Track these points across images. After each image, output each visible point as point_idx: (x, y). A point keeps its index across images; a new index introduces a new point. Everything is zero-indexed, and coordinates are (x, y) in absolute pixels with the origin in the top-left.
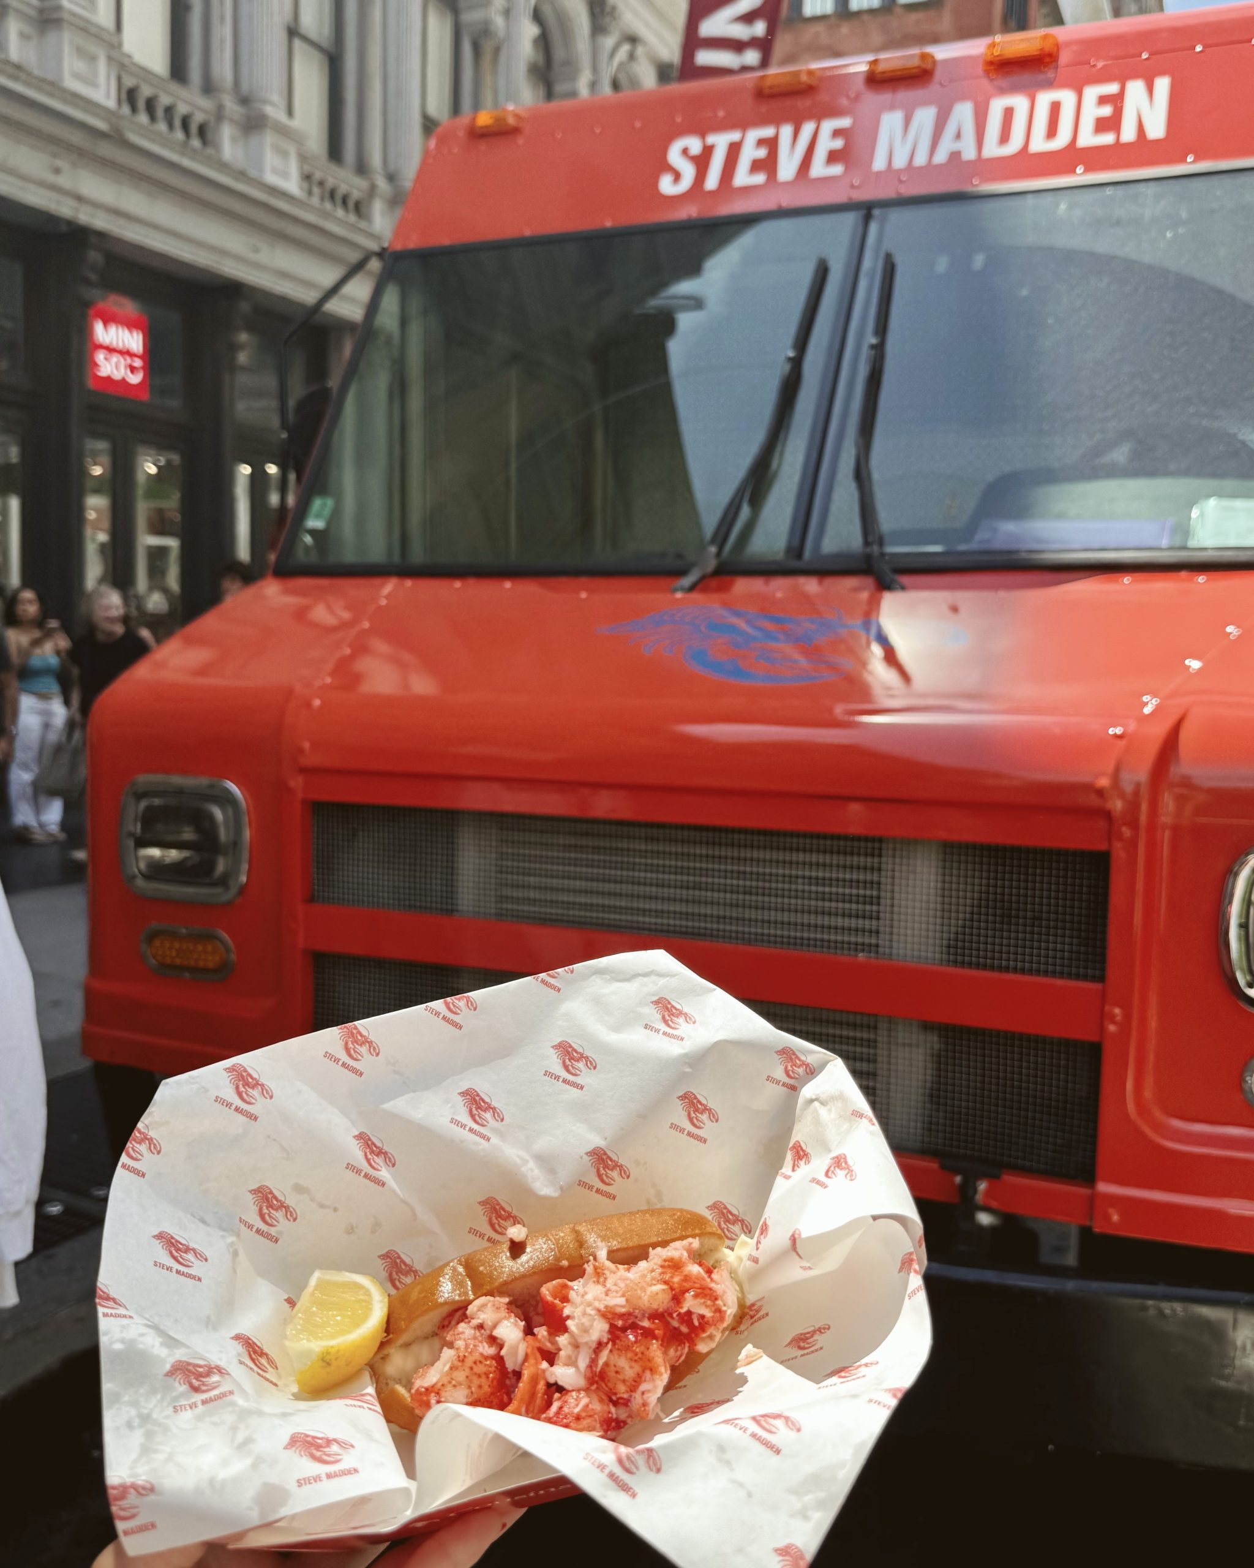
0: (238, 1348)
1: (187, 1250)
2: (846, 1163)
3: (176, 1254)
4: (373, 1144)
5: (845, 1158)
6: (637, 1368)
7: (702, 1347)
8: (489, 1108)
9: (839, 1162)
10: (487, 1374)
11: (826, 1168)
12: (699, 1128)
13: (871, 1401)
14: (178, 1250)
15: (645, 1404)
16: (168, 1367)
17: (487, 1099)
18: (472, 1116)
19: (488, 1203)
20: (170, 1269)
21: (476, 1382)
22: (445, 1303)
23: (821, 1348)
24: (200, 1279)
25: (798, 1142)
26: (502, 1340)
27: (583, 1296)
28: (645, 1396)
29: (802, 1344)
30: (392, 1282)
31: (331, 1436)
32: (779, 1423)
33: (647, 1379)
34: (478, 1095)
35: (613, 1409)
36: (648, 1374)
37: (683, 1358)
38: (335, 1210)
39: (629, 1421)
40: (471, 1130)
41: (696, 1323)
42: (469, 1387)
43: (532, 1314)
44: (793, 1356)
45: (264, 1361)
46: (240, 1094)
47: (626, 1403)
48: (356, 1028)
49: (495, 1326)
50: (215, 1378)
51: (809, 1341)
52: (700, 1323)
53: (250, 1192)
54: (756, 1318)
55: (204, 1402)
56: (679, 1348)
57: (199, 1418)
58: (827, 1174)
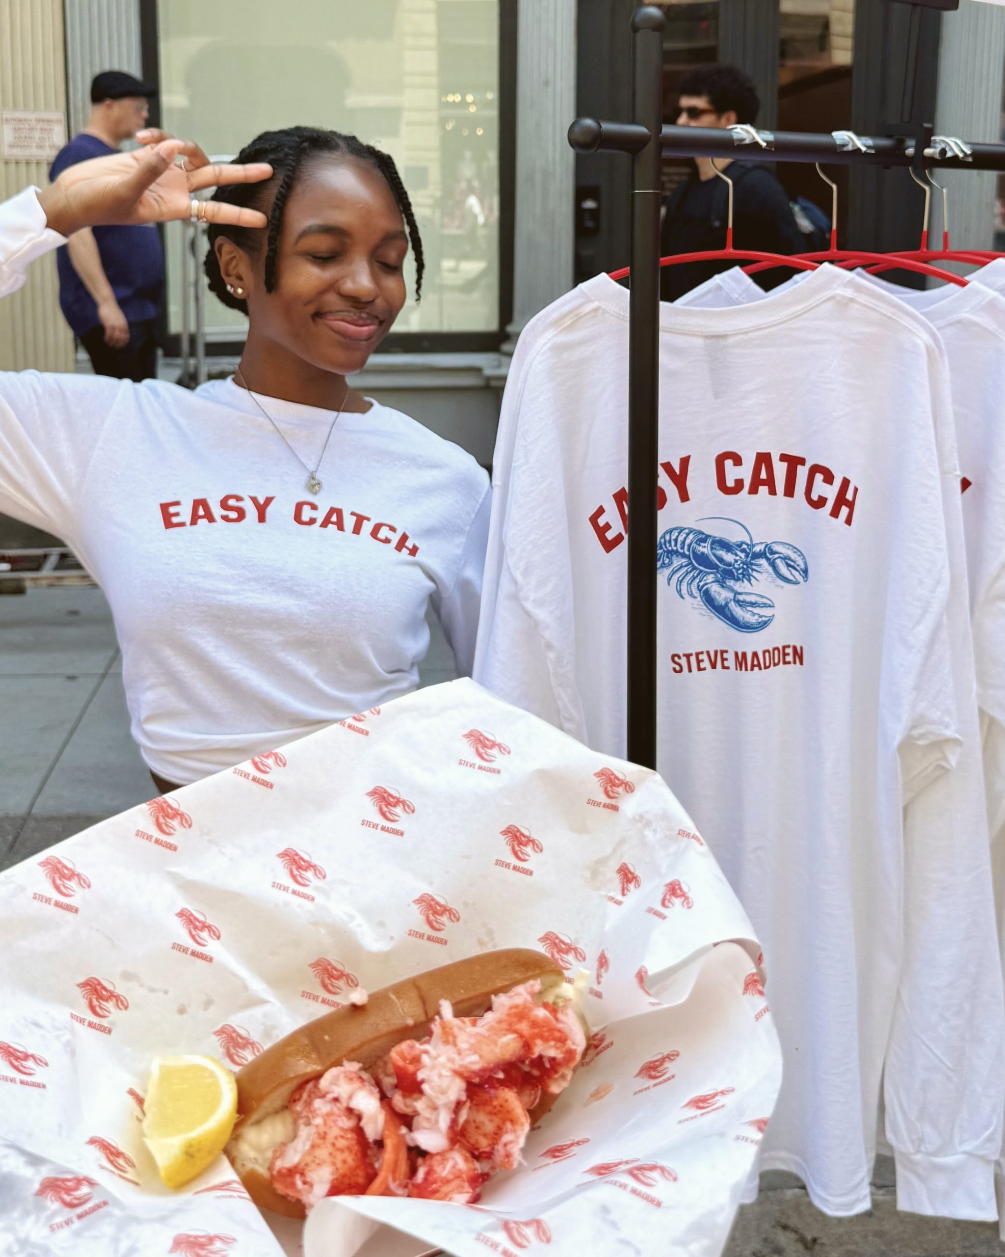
0: (96, 1154)
1: (27, 1057)
2: (681, 889)
3: (16, 1063)
4: (196, 919)
5: (679, 885)
6: (497, 1120)
7: (555, 1088)
8: (310, 866)
9: (674, 890)
10: (349, 1149)
11: (661, 897)
12: (524, 860)
13: (738, 1138)
14: (17, 1058)
15: (508, 1156)
16: (36, 1186)
17: (306, 858)
18: (294, 877)
19: (319, 965)
20: (13, 1080)
21: (340, 1157)
22: (296, 1077)
23: (673, 1076)
24: (44, 1086)
25: (625, 864)
26: (358, 1110)
27: (436, 1058)
28: (508, 1147)
29: (653, 1073)
30: (230, 1056)
31: (212, 1233)
32: (655, 1175)
33: (509, 1130)
34: (297, 855)
35: (477, 1165)
36: (509, 1125)
37: (537, 1100)
38: (166, 992)
39: (492, 1173)
40: (294, 892)
41: (547, 1065)
42: (334, 1164)
43: (381, 1076)
44: (646, 1086)
45: (121, 1161)
46: (57, 888)
47: (489, 1156)
48: (165, 802)
49: (350, 1097)
50: (85, 1190)
51: (659, 1069)
52: (551, 1065)
53: (78, 985)
54: (600, 1048)
55: (80, 1217)
56: (533, 1092)
57: (77, 1234)
58: (663, 904)
